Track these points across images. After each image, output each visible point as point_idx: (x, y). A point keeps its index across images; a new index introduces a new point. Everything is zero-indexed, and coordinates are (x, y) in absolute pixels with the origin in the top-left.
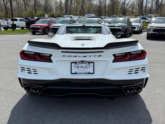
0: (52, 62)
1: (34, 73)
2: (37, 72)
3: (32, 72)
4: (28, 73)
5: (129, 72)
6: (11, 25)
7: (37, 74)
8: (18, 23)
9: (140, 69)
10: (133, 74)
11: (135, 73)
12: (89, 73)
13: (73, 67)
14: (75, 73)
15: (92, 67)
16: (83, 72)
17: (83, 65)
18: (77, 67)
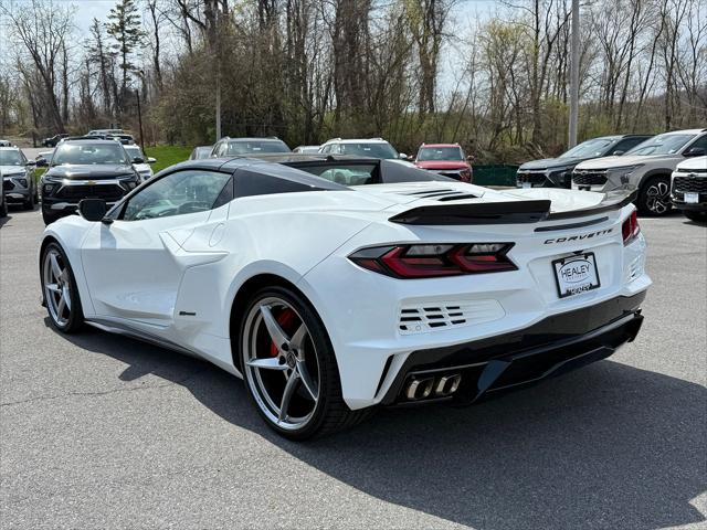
0: (517, 269)
1: (454, 322)
2: (461, 314)
3: (448, 320)
4: (432, 325)
7: (464, 321)
12: (592, 287)
13: (559, 275)
14: (569, 293)
15: (592, 267)
16: (579, 285)
17: (577, 265)
18: (567, 273)
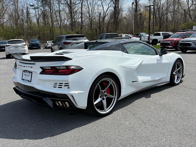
5: (54, 85)
6: (152, 41)
8: (160, 37)
9: (63, 85)
10: (57, 88)
11: (59, 87)
12: (29, 81)
13: (23, 75)
14: (23, 80)
15: (31, 76)
16: (27, 79)
17: (28, 74)
18: (25, 75)
